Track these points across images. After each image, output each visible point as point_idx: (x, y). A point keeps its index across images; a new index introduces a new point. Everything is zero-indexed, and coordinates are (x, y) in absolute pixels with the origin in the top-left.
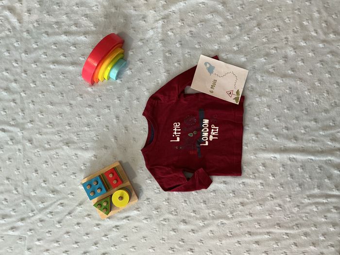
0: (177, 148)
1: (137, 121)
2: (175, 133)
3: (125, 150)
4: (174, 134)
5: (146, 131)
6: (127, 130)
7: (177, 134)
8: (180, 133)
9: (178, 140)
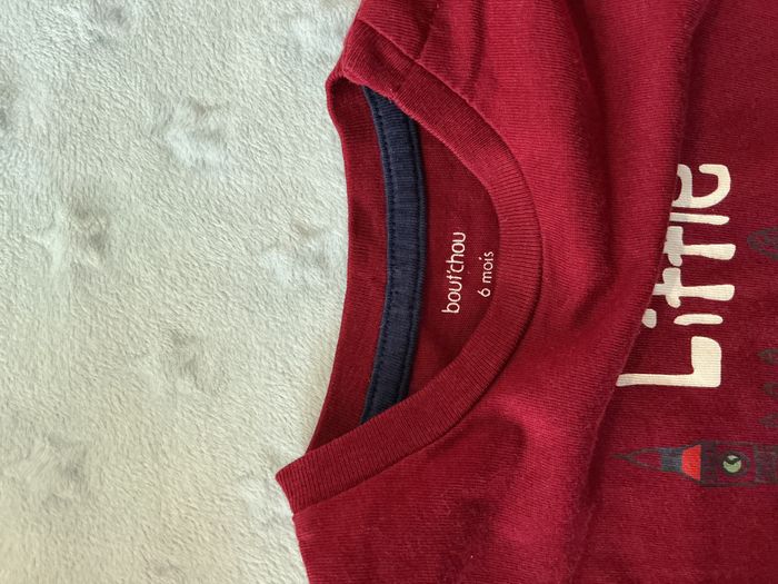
0: (688, 463)
1: (216, 137)
2: (673, 289)
3: (74, 472)
4: (660, 303)
5: (320, 261)
6: (98, 242)
7: (690, 305)
8: (724, 292)
9: (706, 366)
